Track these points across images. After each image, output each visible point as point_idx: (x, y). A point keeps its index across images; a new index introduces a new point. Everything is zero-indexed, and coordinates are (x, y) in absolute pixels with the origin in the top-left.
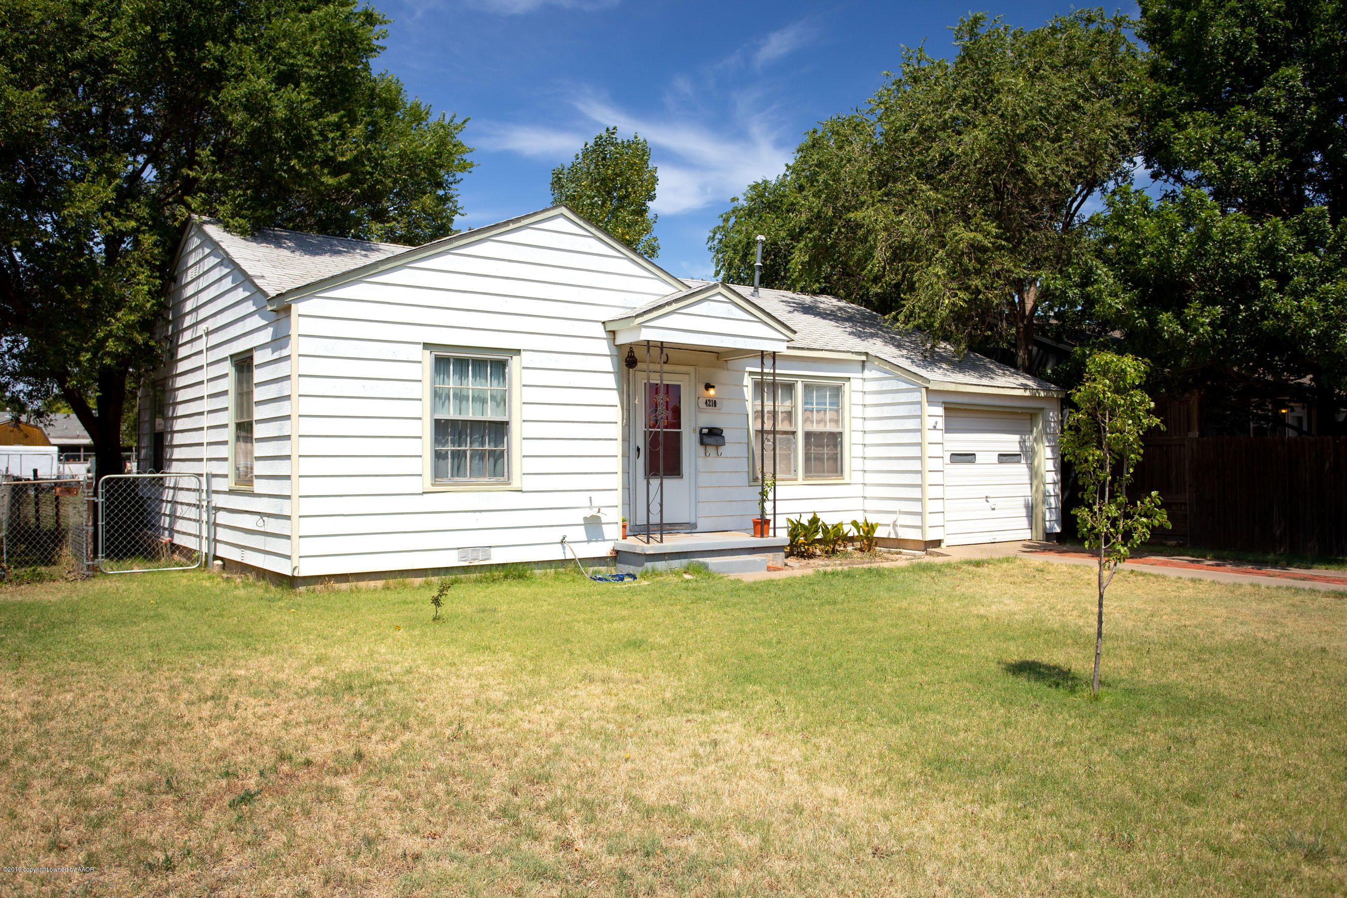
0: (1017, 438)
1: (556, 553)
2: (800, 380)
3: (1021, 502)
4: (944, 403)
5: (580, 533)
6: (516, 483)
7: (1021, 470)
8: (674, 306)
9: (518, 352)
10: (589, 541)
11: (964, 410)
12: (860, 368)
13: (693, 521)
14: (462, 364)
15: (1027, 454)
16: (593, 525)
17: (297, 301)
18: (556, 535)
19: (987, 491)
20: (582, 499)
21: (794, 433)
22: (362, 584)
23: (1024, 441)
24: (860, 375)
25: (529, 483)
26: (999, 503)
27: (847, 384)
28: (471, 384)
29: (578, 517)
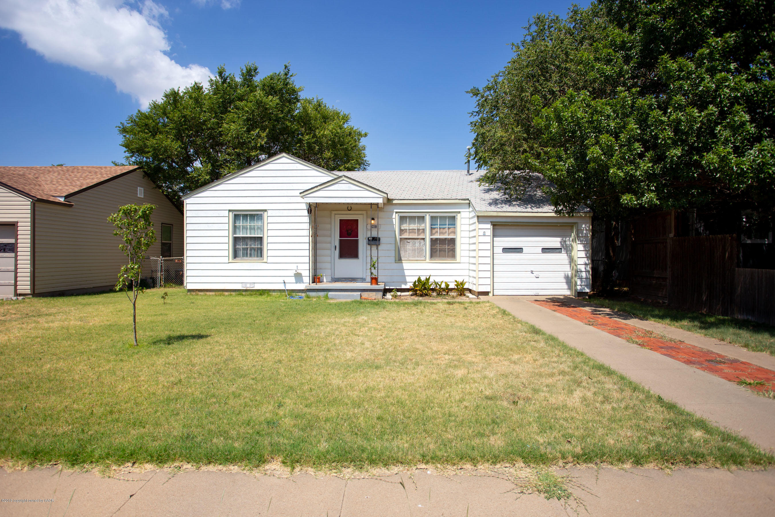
0: (559, 239)
1: (281, 287)
2: (428, 215)
3: (563, 275)
4: (491, 222)
5: (293, 280)
6: (265, 260)
7: (563, 257)
8: (319, 188)
9: (265, 211)
10: (296, 283)
11: (511, 225)
12: (468, 206)
13: (364, 277)
14: (245, 216)
15: (567, 248)
16: (298, 277)
17: (186, 199)
18: (281, 280)
19: (532, 268)
20: (294, 266)
21: (424, 239)
22: (208, 293)
23: (565, 241)
24: (468, 210)
25: (270, 260)
26: (541, 275)
27: (459, 215)
28: (248, 223)
29: (292, 273)
